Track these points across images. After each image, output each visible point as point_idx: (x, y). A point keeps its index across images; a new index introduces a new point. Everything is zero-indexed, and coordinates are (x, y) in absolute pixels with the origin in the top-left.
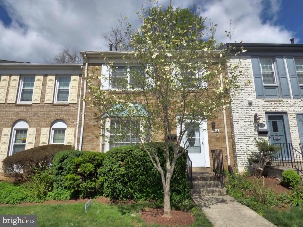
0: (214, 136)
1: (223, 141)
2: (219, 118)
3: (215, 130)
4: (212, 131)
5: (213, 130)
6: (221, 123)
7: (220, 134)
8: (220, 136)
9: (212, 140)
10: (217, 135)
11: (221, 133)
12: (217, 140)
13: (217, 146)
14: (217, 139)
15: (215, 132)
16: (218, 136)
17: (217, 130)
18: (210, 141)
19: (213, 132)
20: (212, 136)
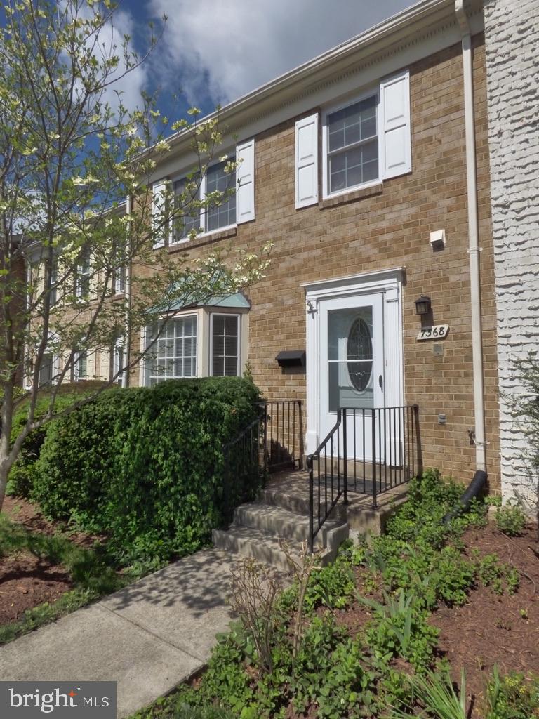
0: (425, 353)
1: (462, 371)
2: (453, 279)
3: (430, 331)
4: (421, 334)
5: (423, 331)
6: (458, 300)
7: (450, 343)
8: (450, 352)
9: (418, 368)
10: (437, 347)
11: (455, 338)
12: (437, 368)
13: (440, 390)
14: (440, 365)
15: (432, 336)
16: (445, 353)
17: (439, 327)
18: (409, 373)
19: (425, 337)
20: (418, 354)
